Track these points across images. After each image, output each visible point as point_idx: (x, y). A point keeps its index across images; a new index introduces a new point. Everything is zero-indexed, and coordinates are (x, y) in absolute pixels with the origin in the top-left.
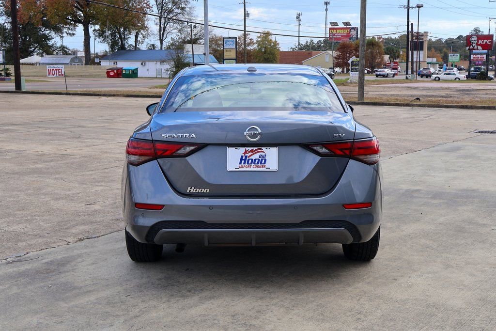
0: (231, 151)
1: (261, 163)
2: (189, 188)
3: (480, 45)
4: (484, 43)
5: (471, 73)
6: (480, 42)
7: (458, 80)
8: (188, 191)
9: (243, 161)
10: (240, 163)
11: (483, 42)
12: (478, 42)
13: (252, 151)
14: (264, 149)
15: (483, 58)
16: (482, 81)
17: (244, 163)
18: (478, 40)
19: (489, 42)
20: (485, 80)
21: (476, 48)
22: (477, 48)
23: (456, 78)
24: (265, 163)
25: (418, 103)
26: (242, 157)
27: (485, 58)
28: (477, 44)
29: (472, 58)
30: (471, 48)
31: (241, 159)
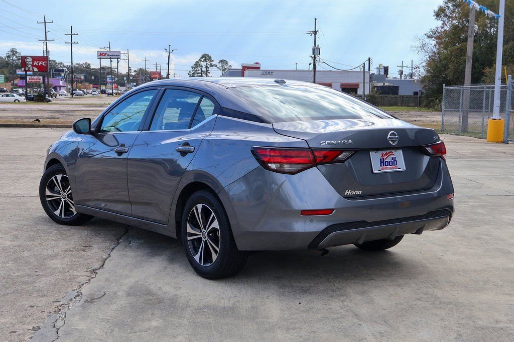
0: (373, 155)
1: (394, 165)
2: (347, 191)
3: (36, 66)
4: (40, 65)
5: (28, 94)
6: (36, 63)
7: (17, 101)
8: (346, 194)
9: (382, 164)
10: (381, 166)
11: (38, 63)
12: (33, 63)
13: (386, 154)
14: (393, 151)
15: (40, 79)
16: (40, 103)
17: (383, 166)
18: (33, 61)
19: (45, 64)
20: (44, 102)
21: (31, 69)
22: (33, 69)
23: (15, 100)
24: (396, 165)
25: (37, 123)
26: (381, 159)
27: (42, 80)
28: (33, 66)
29: (28, 80)
30: (27, 69)
31: (381, 162)
